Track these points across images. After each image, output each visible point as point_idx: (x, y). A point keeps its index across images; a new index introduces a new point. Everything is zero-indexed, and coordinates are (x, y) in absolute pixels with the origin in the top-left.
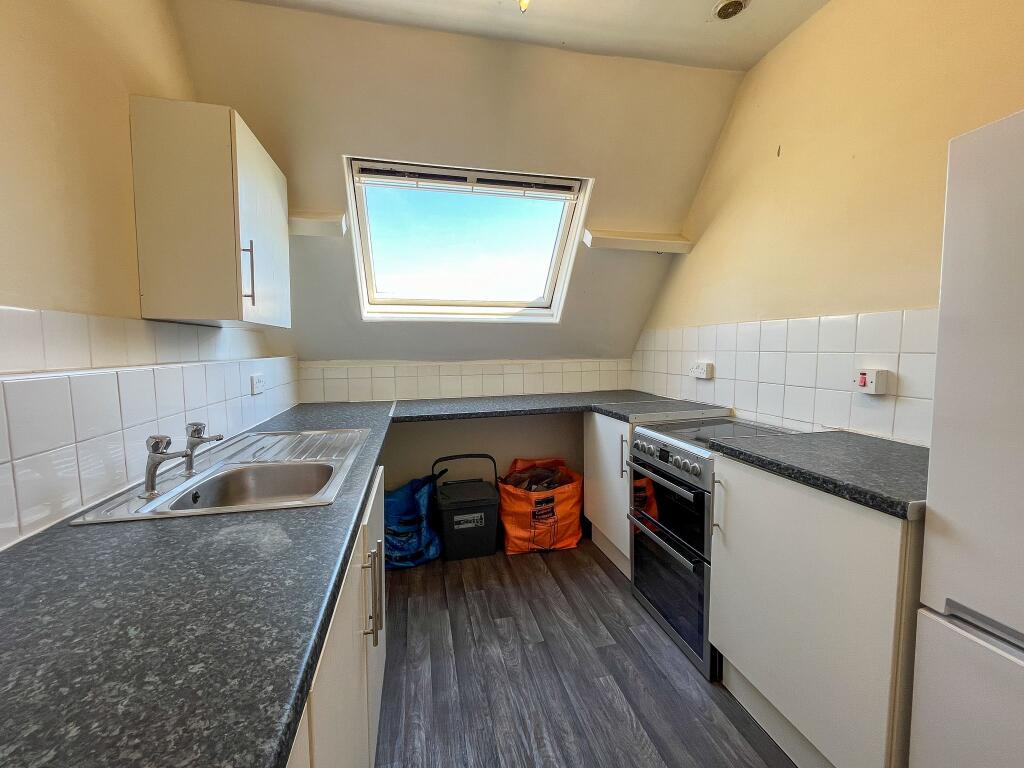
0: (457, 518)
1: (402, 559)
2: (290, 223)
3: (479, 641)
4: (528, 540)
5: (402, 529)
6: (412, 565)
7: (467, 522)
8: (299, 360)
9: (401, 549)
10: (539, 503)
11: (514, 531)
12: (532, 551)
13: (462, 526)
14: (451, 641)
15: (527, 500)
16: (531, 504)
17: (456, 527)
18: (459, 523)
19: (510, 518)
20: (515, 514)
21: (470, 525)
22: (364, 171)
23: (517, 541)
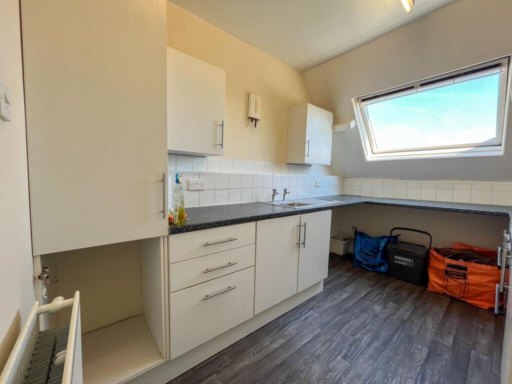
0: (396, 257)
1: (367, 266)
2: (333, 128)
3: (374, 302)
4: (442, 286)
5: (371, 254)
6: (371, 270)
7: (404, 261)
8: (344, 177)
9: (367, 261)
10: (449, 266)
11: (433, 277)
12: (445, 294)
13: (398, 262)
14: (363, 295)
15: (443, 262)
16: (445, 265)
17: (396, 261)
18: (397, 260)
19: (433, 270)
20: (436, 269)
21: (405, 264)
22: (363, 100)
23: (433, 284)
